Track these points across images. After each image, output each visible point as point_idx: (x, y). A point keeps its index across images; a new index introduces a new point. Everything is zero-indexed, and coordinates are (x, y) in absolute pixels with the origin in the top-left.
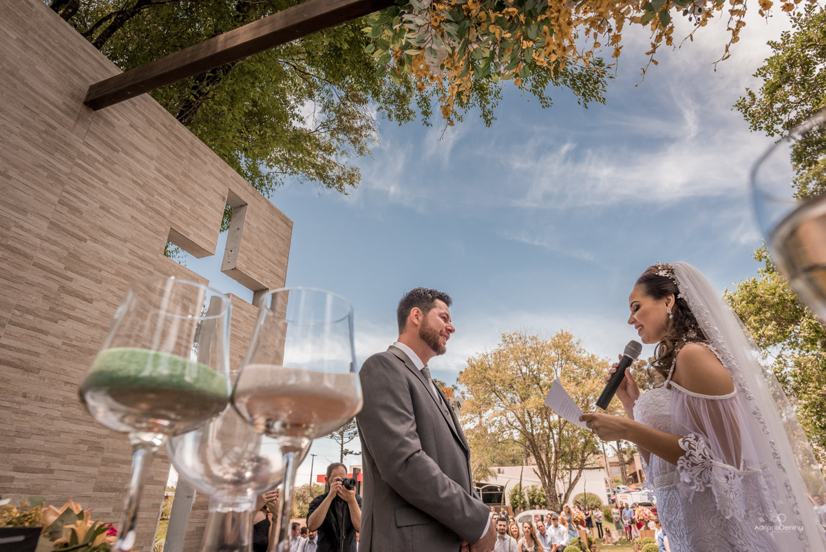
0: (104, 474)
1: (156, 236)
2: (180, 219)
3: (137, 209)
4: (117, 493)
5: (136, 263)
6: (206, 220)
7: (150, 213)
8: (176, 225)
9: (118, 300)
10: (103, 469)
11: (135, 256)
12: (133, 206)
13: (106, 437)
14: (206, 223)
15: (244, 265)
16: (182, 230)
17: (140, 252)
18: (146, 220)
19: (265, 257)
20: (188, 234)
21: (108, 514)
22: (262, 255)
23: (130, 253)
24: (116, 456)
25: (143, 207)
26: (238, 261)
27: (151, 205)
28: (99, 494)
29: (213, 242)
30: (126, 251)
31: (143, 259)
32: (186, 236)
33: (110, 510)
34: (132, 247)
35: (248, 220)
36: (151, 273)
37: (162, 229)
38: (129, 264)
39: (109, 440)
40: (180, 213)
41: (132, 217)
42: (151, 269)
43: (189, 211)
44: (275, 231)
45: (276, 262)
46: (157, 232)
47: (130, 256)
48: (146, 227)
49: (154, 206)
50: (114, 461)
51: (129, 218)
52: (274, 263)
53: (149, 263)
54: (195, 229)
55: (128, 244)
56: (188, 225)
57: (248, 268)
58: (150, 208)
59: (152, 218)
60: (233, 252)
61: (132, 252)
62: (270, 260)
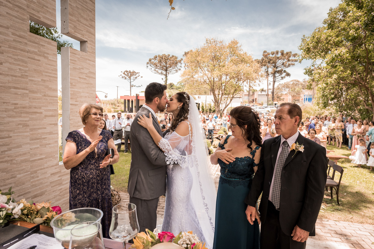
0: (32, 134)
1: (23, 22)
2: (33, 9)
3: (8, 8)
4: (40, 140)
5: (17, 40)
6: (47, 7)
7: (16, 9)
8: (32, 14)
9: (14, 60)
10: (31, 133)
11: (15, 36)
12: (5, 6)
13: (28, 121)
14: (48, 9)
15: (73, 31)
16: (36, 16)
17: (17, 33)
18: (15, 14)
19: (83, 24)
20: (40, 18)
21: (38, 147)
22: (81, 23)
23: (12, 35)
24: (35, 127)
25: (11, 5)
26: (69, 29)
27: (15, 4)
28: (32, 142)
29: (54, 20)
30: (10, 34)
31: (20, 36)
32: (39, 19)
33: (38, 146)
34: (12, 31)
35: (70, 3)
36: (26, 43)
37: (25, 18)
38: (14, 40)
39: (30, 122)
40: (32, 5)
41: (7, 13)
42: (26, 41)
43: (37, 4)
44: (86, 7)
45: (89, 26)
46: (23, 20)
47: (13, 36)
48: (16, 17)
49: (17, 4)
50: (35, 129)
51: (6, 14)
52: (88, 26)
53: (24, 38)
54: (43, 14)
55: (10, 30)
56: (38, 12)
57: (75, 32)
58: (15, 5)
59: (17, 12)
60: (65, 23)
61: (13, 34)
62: (86, 25)
